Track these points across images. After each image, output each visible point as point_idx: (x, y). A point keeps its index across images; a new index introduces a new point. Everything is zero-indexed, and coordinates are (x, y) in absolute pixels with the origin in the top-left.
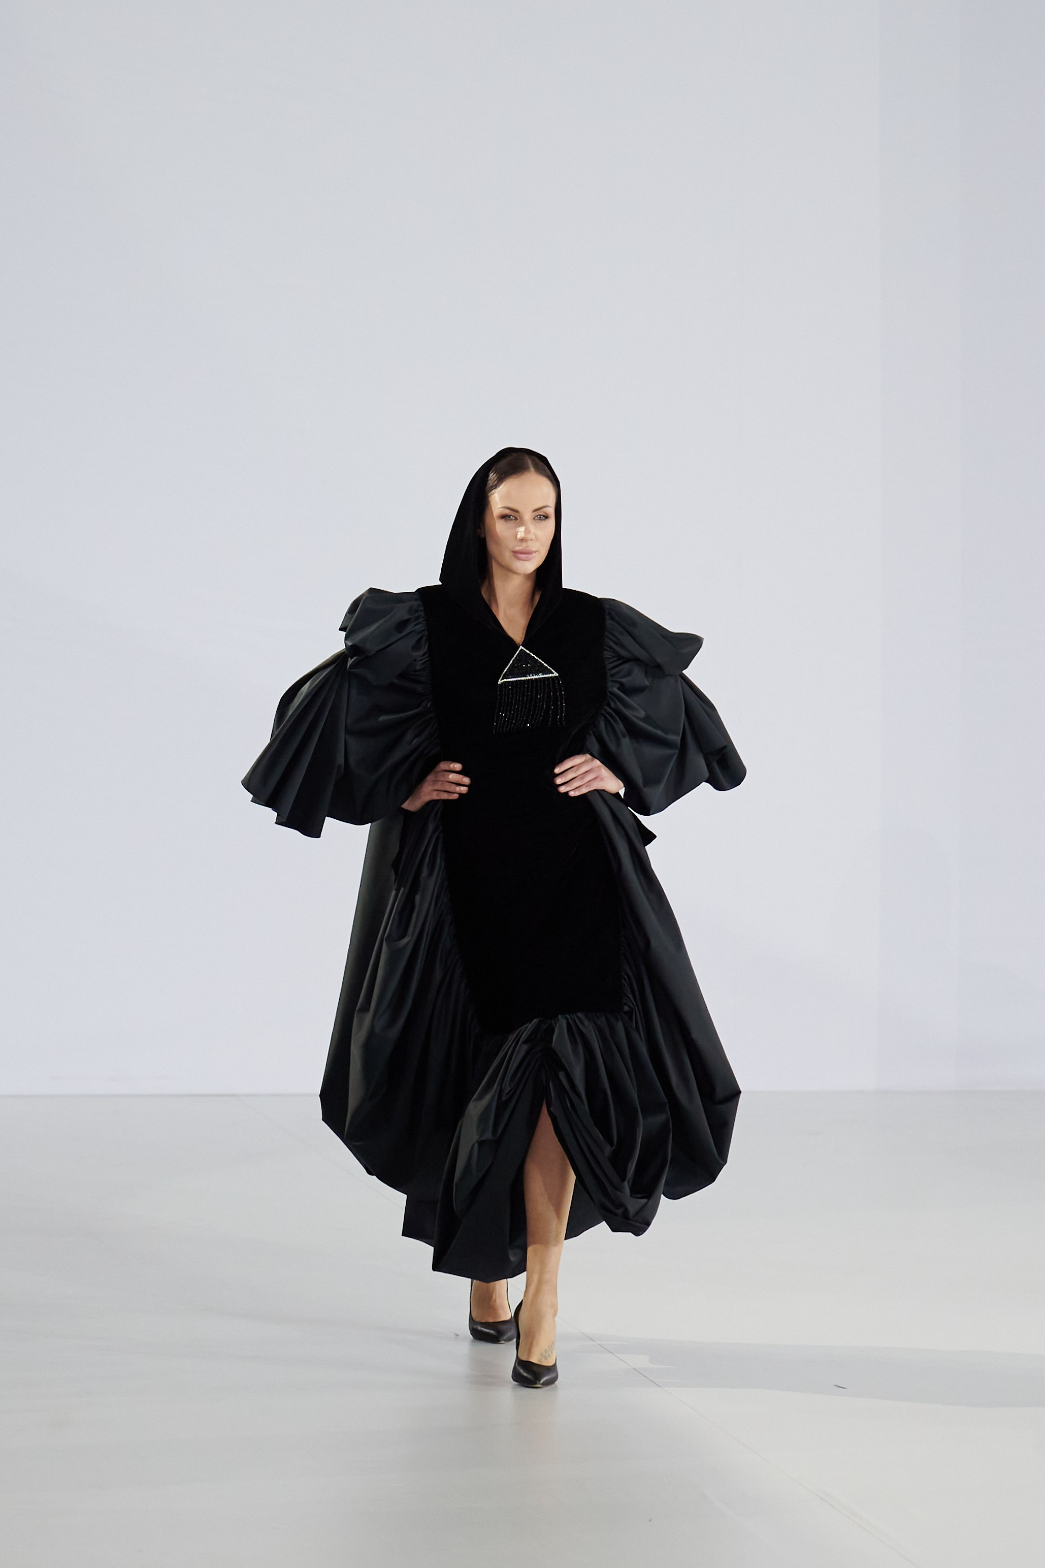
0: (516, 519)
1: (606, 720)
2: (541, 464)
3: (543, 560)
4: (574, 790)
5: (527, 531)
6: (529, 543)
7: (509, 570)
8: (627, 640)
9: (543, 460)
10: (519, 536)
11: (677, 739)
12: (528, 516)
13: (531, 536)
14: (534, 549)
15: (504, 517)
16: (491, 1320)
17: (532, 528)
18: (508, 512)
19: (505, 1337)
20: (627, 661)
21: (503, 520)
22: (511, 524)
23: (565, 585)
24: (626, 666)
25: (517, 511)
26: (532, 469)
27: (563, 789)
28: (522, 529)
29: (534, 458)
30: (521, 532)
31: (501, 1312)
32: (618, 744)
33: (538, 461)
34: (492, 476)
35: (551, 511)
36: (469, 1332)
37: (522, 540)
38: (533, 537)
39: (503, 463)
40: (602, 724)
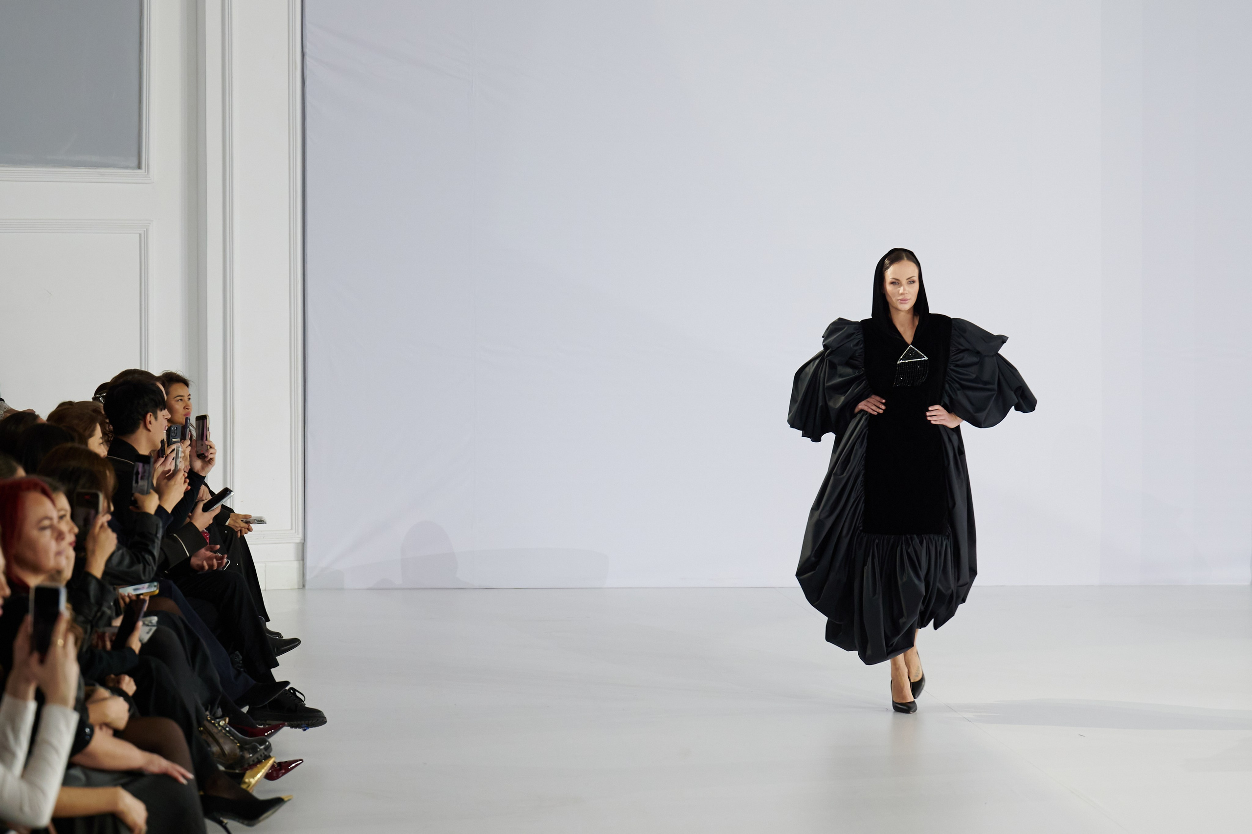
0: (899, 284)
1: (949, 384)
2: (911, 256)
3: (915, 302)
4: (934, 421)
5: (904, 290)
6: (906, 295)
7: (897, 309)
8: (962, 340)
9: (911, 253)
10: (901, 292)
11: (995, 387)
12: (904, 282)
13: (906, 292)
14: (909, 298)
15: (892, 283)
16: (904, 702)
17: (907, 288)
18: (894, 280)
19: (912, 710)
20: (963, 351)
21: (892, 285)
22: (896, 286)
23: (931, 312)
24: (961, 355)
25: (898, 280)
26: (905, 259)
27: (929, 418)
28: (902, 288)
29: (907, 253)
30: (901, 290)
31: (908, 697)
32: (956, 394)
33: (908, 254)
34: (887, 261)
35: (916, 278)
36: (892, 708)
37: (902, 294)
38: (907, 292)
39: (892, 256)
40: (947, 386)
